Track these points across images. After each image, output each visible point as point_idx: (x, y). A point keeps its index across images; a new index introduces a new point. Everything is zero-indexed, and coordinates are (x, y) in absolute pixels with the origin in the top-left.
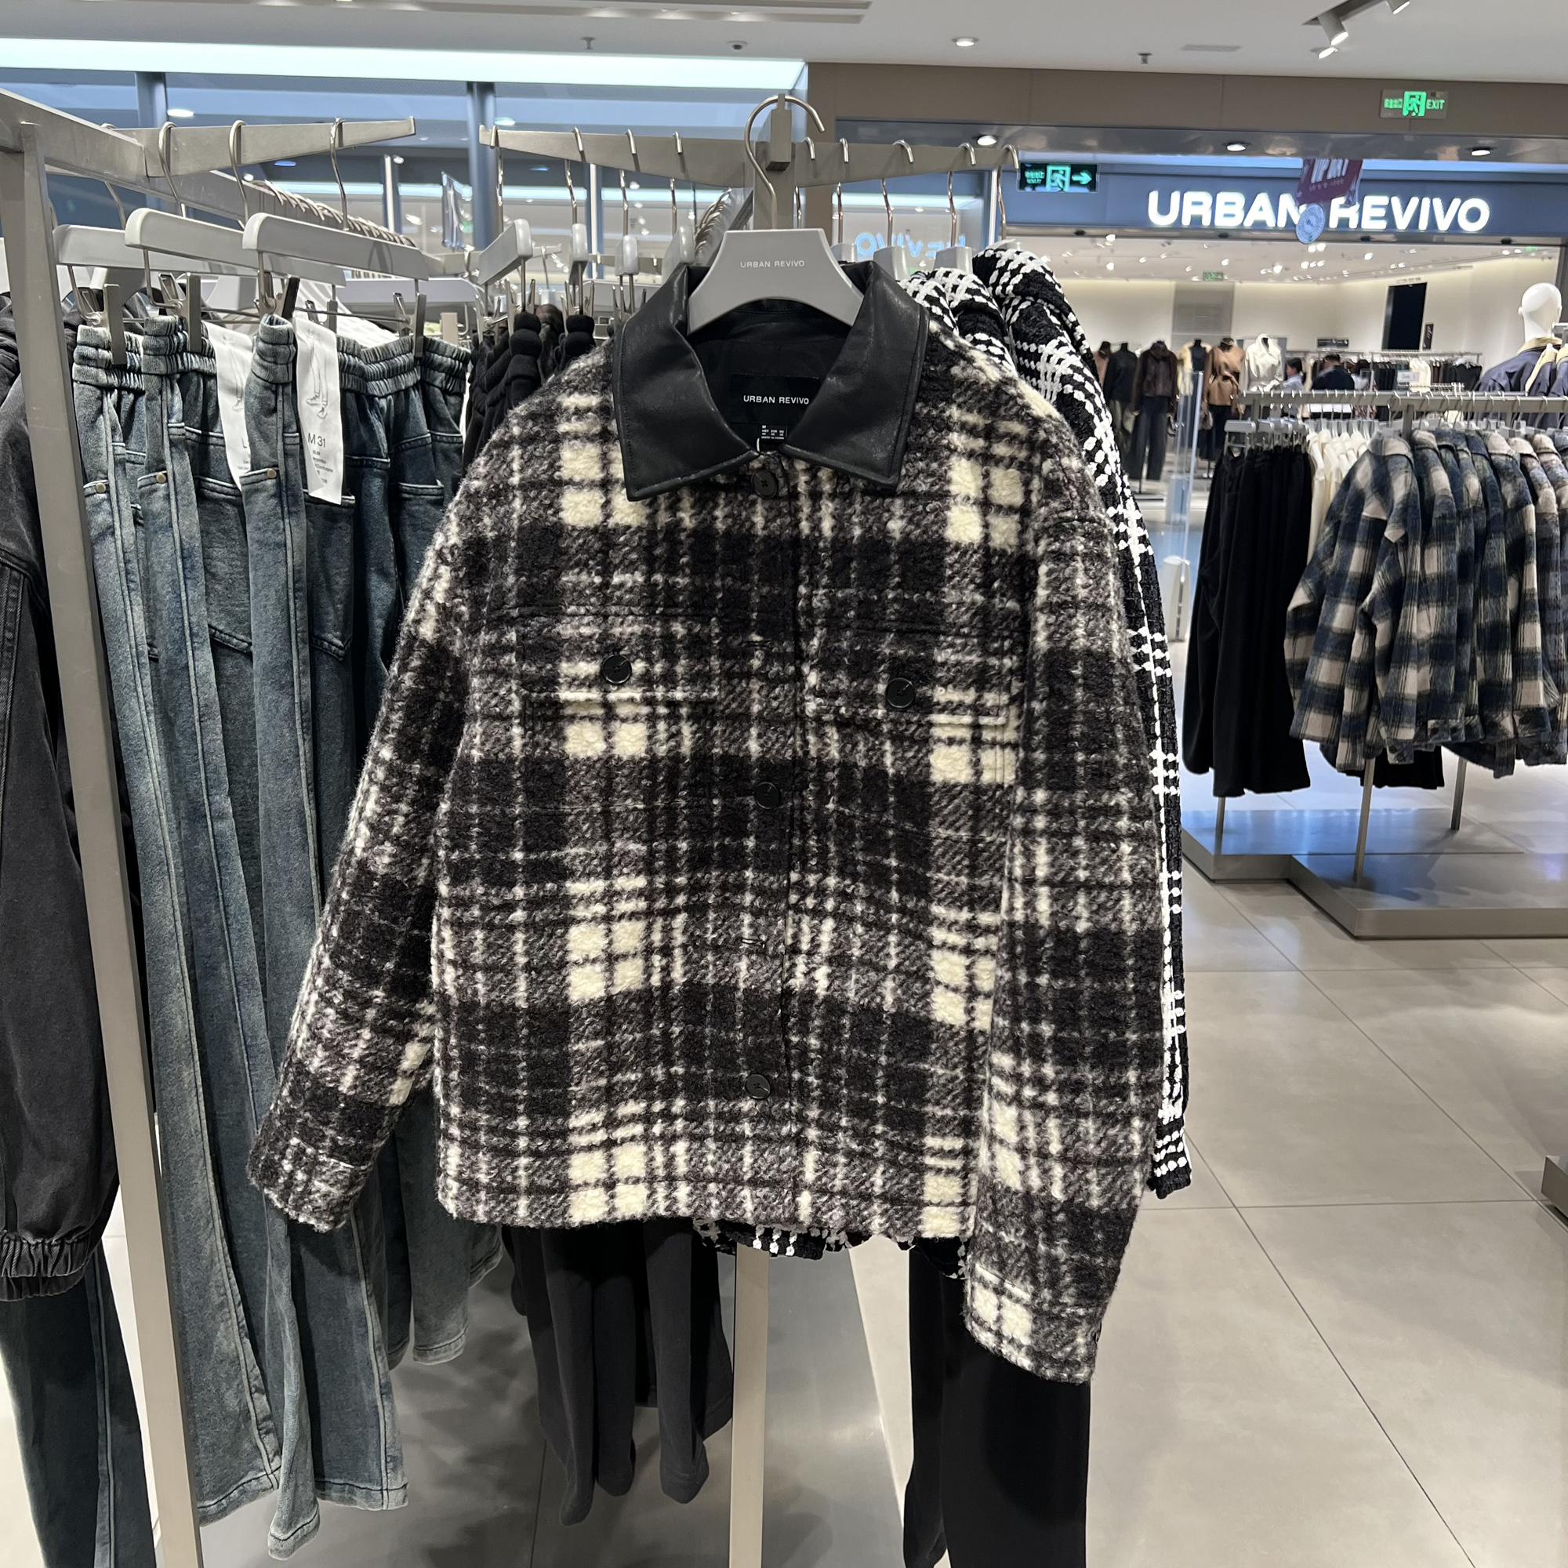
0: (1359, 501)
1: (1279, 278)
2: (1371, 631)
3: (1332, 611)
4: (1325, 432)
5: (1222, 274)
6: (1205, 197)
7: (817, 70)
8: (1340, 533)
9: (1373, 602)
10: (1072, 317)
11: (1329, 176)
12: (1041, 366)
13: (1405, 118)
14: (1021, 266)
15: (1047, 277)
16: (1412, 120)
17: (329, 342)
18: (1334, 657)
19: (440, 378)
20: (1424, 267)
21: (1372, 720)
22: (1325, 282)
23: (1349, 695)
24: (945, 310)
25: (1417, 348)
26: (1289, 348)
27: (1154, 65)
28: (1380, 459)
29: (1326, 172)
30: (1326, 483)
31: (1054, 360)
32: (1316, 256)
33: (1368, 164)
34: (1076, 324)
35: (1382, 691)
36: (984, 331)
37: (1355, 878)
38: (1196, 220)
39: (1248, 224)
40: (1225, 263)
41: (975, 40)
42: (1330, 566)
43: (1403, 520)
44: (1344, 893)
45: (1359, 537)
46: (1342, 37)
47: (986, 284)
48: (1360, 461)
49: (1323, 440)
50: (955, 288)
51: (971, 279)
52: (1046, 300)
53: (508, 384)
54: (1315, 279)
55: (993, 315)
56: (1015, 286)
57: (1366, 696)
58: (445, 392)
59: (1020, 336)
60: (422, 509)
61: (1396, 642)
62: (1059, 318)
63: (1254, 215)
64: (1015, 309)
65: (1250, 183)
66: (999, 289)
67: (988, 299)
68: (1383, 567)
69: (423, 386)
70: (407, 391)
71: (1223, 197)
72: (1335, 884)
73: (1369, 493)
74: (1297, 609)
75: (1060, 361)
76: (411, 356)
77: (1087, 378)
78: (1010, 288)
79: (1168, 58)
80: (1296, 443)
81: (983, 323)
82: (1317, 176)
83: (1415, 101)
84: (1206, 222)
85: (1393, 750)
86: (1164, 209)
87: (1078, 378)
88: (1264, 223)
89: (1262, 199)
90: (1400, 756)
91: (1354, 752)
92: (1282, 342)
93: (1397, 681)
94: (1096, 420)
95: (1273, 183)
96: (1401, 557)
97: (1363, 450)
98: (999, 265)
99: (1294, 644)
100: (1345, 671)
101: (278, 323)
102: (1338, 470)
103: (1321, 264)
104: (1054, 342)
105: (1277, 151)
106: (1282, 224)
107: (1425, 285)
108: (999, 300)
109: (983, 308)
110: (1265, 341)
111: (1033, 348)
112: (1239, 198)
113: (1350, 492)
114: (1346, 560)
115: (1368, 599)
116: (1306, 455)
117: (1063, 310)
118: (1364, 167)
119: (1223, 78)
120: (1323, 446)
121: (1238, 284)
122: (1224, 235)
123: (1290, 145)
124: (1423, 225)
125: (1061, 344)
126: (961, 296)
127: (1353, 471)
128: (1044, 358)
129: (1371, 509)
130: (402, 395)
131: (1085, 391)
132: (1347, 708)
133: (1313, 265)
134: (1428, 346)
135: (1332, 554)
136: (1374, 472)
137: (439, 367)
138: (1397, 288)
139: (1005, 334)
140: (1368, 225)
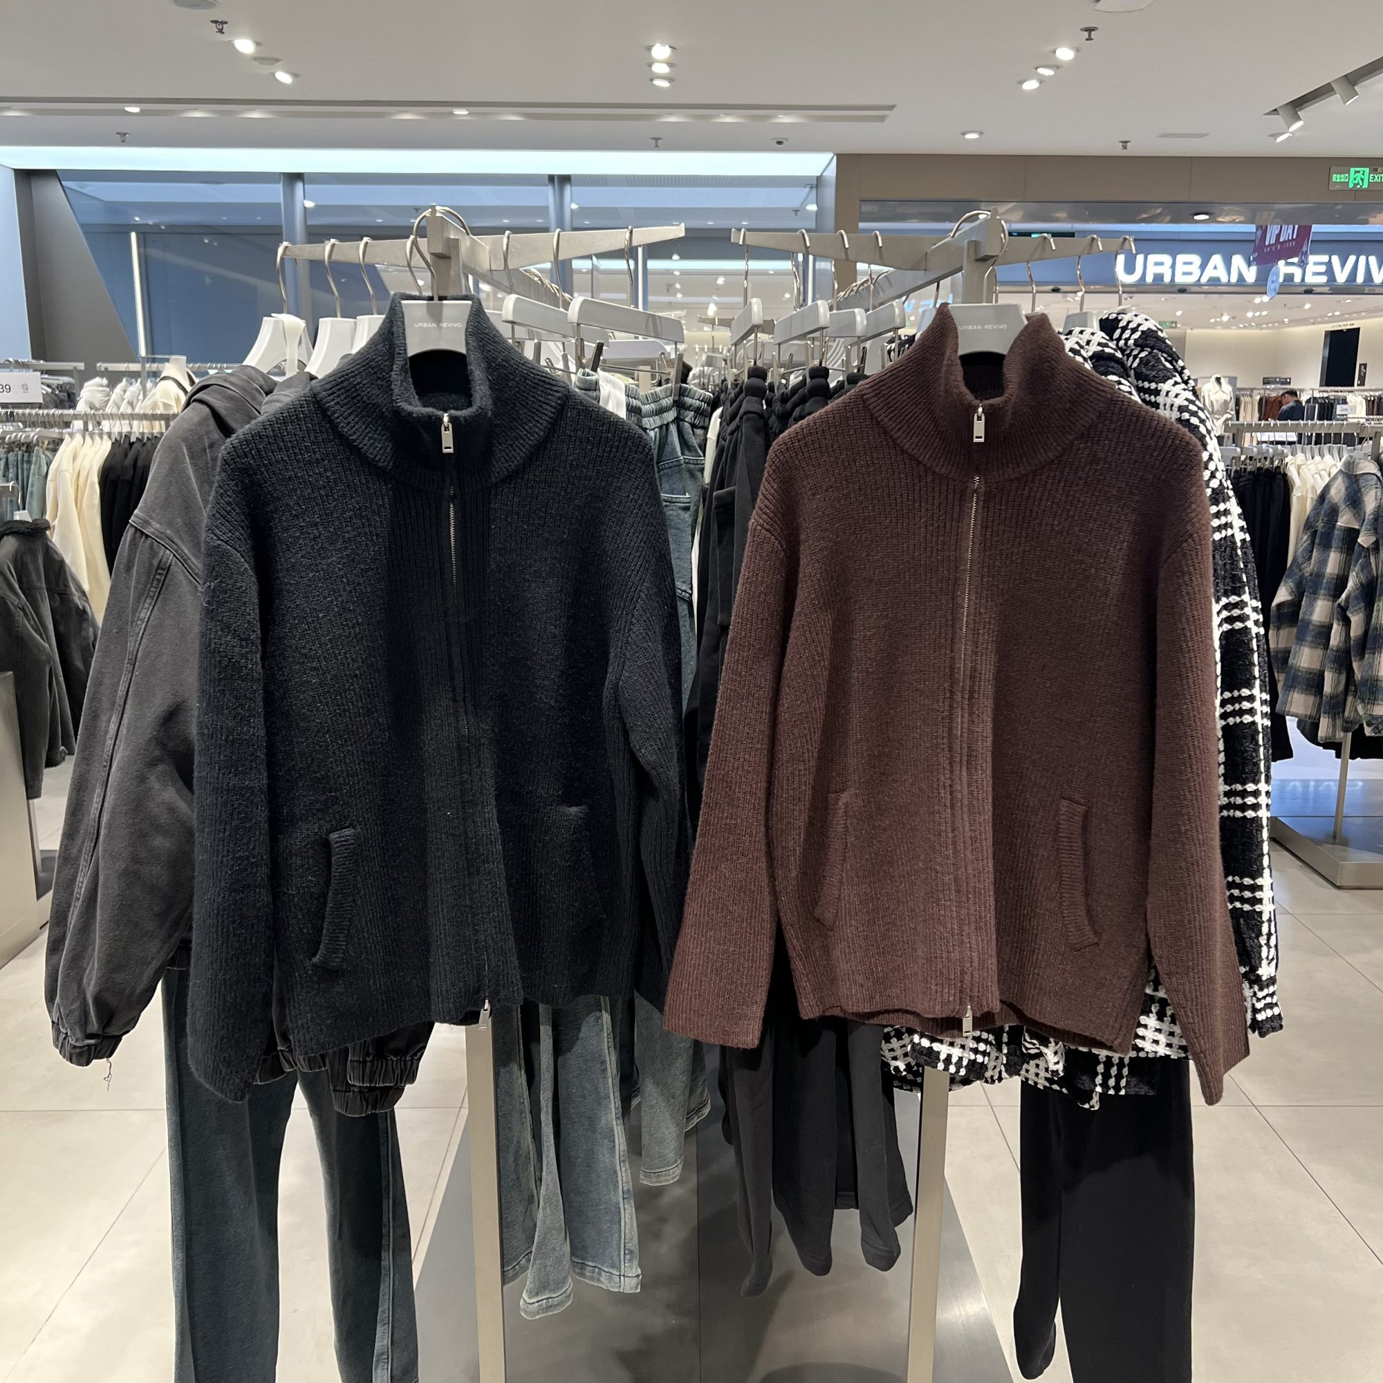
0: (1333, 513)
1: (1226, 326)
2: (1346, 622)
3: (1311, 605)
4: (1300, 456)
5: (1176, 323)
6: (1166, 259)
7: (845, 161)
8: (1317, 540)
9: (1348, 598)
10: (1181, 363)
11: (1282, 240)
12: (1160, 399)
13: (1351, 190)
14: (1139, 325)
15: (1159, 333)
16: (1356, 192)
17: (620, 389)
18: (1314, 645)
19: (689, 416)
20: (1358, 314)
21: (1350, 699)
22: (1267, 328)
23: (1328, 676)
24: (1085, 359)
25: (1353, 385)
26: (1238, 386)
27: (1132, 151)
28: (1352, 479)
29: (1278, 236)
30: (1303, 499)
31: (1172, 394)
32: (1261, 306)
33: (1316, 228)
34: (1183, 368)
35: (1358, 675)
36: (1114, 374)
37: (1335, 837)
38: (1159, 278)
39: (1204, 280)
40: (1179, 313)
41: (981, 133)
42: (1309, 568)
43: (1375, 529)
44: (1326, 848)
45: (1334, 544)
46: (1299, 124)
47: (1111, 339)
48: (1334, 479)
49: (1299, 462)
50: (1088, 343)
51: (1100, 336)
52: (1160, 350)
53: (741, 418)
54: (1259, 326)
55: (1118, 361)
56: (1135, 340)
57: (1343, 677)
58: (693, 426)
59: (1139, 376)
60: (675, 513)
61: (1370, 632)
62: (1172, 364)
63: (1209, 273)
64: (1135, 357)
65: (1205, 246)
66: (1122, 343)
67: (1115, 350)
68: (1357, 568)
69: (678, 420)
70: (667, 425)
71: (1181, 258)
72: (1317, 842)
73: (1342, 507)
74: (1280, 605)
75: (1177, 396)
76: (671, 399)
77: (1199, 408)
78: (1131, 342)
79: (1146, 143)
80: (1276, 463)
81: (1113, 367)
82: (1270, 239)
83: (1360, 175)
84: (1167, 279)
85: (1369, 724)
86: (1130, 269)
87: (1192, 407)
88: (1218, 279)
89: (1217, 259)
90: (1376, 729)
91: (1334, 726)
92: (1232, 381)
93: (1371, 666)
94: (1208, 439)
95: (1227, 245)
96: (1372, 559)
97: (1334, 471)
98: (1121, 325)
99: (1278, 635)
100: (1324, 657)
101: (588, 375)
102: (1313, 488)
103: (1264, 313)
104: (1171, 382)
105: (1227, 219)
106: (1234, 279)
107: (1358, 330)
108: (1123, 351)
109: (1111, 357)
110: (1218, 380)
111: (1153, 386)
112: (1196, 259)
113: (1326, 506)
114: (1323, 563)
115: (1344, 596)
116: (1285, 475)
117: (1173, 358)
118: (1313, 230)
119: (1191, 159)
120: (1299, 467)
121: (1189, 331)
122: (1183, 290)
123: (1240, 214)
124: (1360, 279)
125: (1176, 383)
126: (1094, 348)
127: (1327, 488)
128: (1163, 393)
129: (1345, 520)
130: (664, 428)
131: (1199, 417)
132: (1328, 688)
133: (1257, 314)
134: (1362, 383)
135: (1310, 558)
136: (1347, 488)
137: (688, 408)
138: (1333, 333)
139: (1128, 376)
140: (1310, 279)
